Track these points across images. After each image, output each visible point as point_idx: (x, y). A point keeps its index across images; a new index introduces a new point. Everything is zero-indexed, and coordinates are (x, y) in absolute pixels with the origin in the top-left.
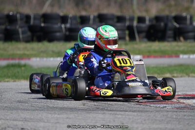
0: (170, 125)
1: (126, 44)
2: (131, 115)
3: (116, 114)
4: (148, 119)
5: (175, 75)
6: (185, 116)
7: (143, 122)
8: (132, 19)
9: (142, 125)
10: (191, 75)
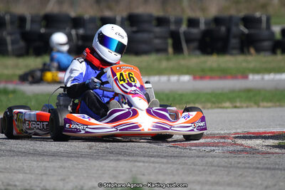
0: (213, 177)
1: (168, 59)
2: (158, 163)
3: (135, 161)
4: (183, 169)
5: (238, 104)
6: (239, 163)
7: (175, 173)
8: (179, 22)
9: (171, 177)
10: (261, 104)
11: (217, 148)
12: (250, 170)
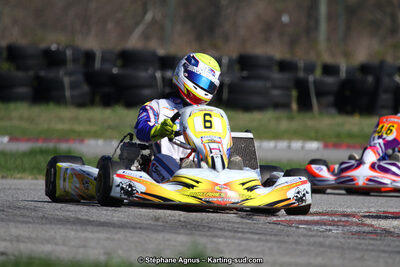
1: (291, 118)
8: (310, 69)
11: (335, 228)
12: (373, 253)
